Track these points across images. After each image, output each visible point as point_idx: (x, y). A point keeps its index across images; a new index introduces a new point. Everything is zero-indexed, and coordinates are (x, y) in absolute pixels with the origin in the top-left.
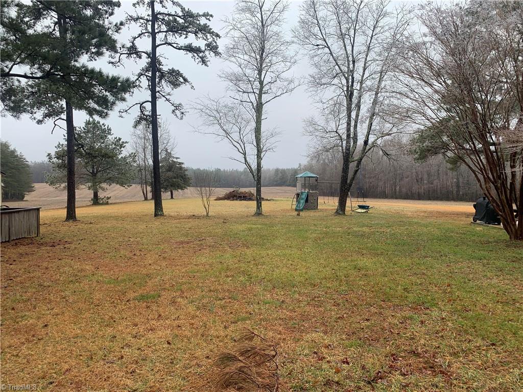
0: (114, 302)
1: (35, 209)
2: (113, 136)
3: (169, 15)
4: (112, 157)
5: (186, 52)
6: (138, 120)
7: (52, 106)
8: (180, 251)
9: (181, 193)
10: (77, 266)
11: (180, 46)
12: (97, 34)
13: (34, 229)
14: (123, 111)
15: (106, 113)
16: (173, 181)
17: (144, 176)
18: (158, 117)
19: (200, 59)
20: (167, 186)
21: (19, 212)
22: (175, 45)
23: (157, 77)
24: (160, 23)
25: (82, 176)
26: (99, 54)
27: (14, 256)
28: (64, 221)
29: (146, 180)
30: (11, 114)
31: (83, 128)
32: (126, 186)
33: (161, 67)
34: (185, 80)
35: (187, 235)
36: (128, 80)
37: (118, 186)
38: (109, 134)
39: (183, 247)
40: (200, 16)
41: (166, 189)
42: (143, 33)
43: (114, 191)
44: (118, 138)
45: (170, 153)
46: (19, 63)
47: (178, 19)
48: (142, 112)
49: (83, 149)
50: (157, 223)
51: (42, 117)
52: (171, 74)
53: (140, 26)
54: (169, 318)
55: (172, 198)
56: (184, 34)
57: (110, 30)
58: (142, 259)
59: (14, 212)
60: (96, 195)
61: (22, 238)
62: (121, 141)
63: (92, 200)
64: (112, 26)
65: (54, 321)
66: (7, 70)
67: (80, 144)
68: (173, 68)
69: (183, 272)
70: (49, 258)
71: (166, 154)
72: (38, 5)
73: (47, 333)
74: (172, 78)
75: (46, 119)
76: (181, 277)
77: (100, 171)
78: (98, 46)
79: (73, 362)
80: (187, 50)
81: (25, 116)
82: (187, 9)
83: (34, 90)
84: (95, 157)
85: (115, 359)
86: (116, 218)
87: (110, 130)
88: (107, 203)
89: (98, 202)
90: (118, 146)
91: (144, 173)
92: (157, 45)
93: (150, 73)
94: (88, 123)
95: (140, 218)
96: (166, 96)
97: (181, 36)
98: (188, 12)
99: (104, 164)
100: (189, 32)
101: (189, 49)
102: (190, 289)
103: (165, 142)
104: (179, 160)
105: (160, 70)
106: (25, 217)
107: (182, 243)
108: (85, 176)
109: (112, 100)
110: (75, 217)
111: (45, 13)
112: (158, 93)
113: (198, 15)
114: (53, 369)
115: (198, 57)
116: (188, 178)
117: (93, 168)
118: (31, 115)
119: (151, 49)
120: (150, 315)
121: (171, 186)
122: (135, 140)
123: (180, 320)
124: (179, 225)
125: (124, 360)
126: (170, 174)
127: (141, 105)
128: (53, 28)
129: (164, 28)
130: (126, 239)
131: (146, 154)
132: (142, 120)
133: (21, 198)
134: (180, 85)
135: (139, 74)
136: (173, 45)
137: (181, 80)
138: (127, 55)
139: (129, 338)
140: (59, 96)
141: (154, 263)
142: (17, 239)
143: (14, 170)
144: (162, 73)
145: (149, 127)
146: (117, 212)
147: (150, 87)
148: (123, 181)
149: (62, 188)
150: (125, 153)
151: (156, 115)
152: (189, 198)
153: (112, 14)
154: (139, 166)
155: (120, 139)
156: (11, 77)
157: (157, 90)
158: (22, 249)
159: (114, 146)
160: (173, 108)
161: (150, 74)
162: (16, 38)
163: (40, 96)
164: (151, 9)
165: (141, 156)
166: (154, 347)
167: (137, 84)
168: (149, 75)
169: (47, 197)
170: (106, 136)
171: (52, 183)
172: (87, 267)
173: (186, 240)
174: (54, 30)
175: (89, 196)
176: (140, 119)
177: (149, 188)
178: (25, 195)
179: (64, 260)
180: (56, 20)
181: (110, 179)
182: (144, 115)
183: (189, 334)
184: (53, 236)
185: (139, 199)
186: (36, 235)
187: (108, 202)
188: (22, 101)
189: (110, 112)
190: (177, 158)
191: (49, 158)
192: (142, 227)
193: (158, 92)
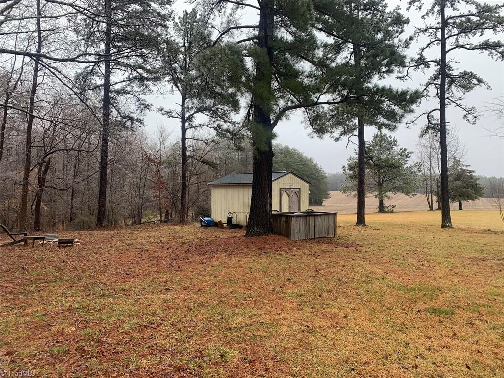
0: (404, 308)
1: (333, 213)
2: (399, 147)
3: (461, 16)
4: (398, 167)
5: (481, 51)
6: (426, 129)
7: (347, 125)
8: (475, 268)
9: (472, 204)
10: (368, 267)
11: (473, 46)
12: (388, 54)
13: (332, 231)
14: (409, 122)
15: (395, 126)
16: (462, 191)
17: (429, 186)
18: (447, 124)
19: (499, 55)
20: (455, 196)
21: (321, 215)
22: (468, 47)
23: (446, 83)
24: (451, 27)
25: (369, 185)
26: (389, 72)
27: (319, 252)
28: (355, 226)
29: (431, 189)
30: (317, 135)
31: (372, 141)
32: (411, 196)
33: (451, 72)
34: (480, 81)
35: (482, 252)
36: (416, 92)
37: (403, 195)
38: (395, 145)
39: (478, 264)
40: (499, 7)
41: (453, 199)
42: (431, 42)
43: (399, 200)
44: (403, 149)
45: (459, 161)
46: (325, 93)
47: (472, 18)
48: (429, 121)
49: (372, 161)
50: (445, 234)
51: (339, 135)
52: (462, 78)
53: (429, 36)
54: (466, 340)
55: (460, 209)
56: (479, 32)
57: (400, 47)
58: (431, 270)
59: (318, 215)
60: (382, 203)
61: (323, 237)
62: (407, 151)
63: (378, 207)
64: (402, 44)
65: (352, 314)
66: (316, 100)
67: (369, 157)
68: (465, 71)
69: (480, 293)
70: (344, 257)
71: (454, 162)
72: (339, 42)
73: (347, 324)
74: (463, 82)
75: (342, 137)
76: (478, 298)
77: (386, 181)
78: (388, 65)
79: (371, 357)
80: (483, 48)
81: (327, 136)
82: (483, 5)
83: (333, 113)
84: (382, 168)
85: (409, 366)
86: (402, 226)
87: (396, 141)
88: (392, 212)
89: (383, 210)
90: (403, 156)
91: (429, 183)
92: (447, 50)
93: (439, 80)
94: (376, 137)
95: (425, 228)
96: (456, 102)
97: (475, 35)
98: (484, 7)
99: (390, 174)
100: (486, 28)
101: (486, 46)
102: (491, 314)
103: (454, 149)
104: (469, 168)
105: (449, 76)
106: (326, 220)
107: (476, 259)
108: (372, 186)
109: (401, 113)
110: (364, 223)
111: (343, 46)
112: (447, 100)
113: (498, 7)
114: (355, 358)
115: (496, 53)
116: (481, 187)
117: (380, 178)
118: (330, 134)
119: (440, 56)
120: (444, 332)
121: (460, 196)
122: (421, 149)
123: (480, 345)
124: (471, 240)
125: (418, 369)
126: (458, 183)
127: (429, 114)
128: (349, 58)
129: (455, 31)
130: (414, 248)
131: (432, 163)
132: (429, 129)
133: (320, 203)
134: (473, 87)
135: (427, 84)
136: (466, 46)
137: (475, 81)
138: (415, 67)
139: (422, 349)
140: (353, 116)
141: (444, 276)
142: (320, 238)
143: (316, 181)
144: (452, 78)
145: (436, 136)
146: (402, 221)
147: (439, 95)
148: (408, 191)
149: (352, 196)
150: (410, 162)
151: (445, 123)
152: (481, 210)
153: (402, 32)
154: (424, 175)
155: (405, 150)
156: (318, 106)
157: (446, 97)
158: (324, 247)
159: (399, 157)
160: (465, 113)
161: (439, 82)
162: (323, 72)
163: (338, 118)
164: (441, 16)
165: (427, 165)
166: (451, 367)
167: (425, 94)
168: (437, 83)
169: (340, 203)
170: (392, 148)
171: (344, 192)
172: (378, 271)
173: (481, 256)
174: (350, 59)
175: (375, 204)
176: (427, 128)
177: (435, 198)
178: (324, 202)
179: (357, 260)
180: (353, 50)
181: (395, 188)
182: (431, 124)
183: (493, 364)
184: (346, 238)
185: (424, 209)
186: (333, 236)
187: (393, 210)
188: (324, 123)
189: (398, 125)
190: (467, 166)
191: (344, 170)
192: (428, 237)
193: (448, 98)
